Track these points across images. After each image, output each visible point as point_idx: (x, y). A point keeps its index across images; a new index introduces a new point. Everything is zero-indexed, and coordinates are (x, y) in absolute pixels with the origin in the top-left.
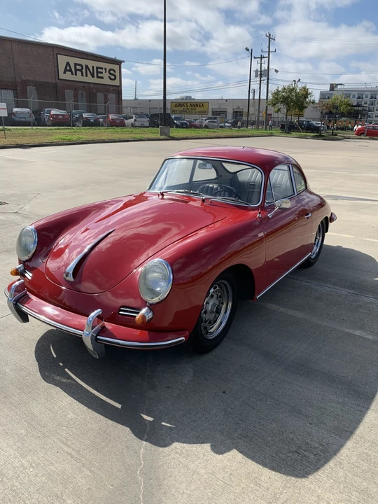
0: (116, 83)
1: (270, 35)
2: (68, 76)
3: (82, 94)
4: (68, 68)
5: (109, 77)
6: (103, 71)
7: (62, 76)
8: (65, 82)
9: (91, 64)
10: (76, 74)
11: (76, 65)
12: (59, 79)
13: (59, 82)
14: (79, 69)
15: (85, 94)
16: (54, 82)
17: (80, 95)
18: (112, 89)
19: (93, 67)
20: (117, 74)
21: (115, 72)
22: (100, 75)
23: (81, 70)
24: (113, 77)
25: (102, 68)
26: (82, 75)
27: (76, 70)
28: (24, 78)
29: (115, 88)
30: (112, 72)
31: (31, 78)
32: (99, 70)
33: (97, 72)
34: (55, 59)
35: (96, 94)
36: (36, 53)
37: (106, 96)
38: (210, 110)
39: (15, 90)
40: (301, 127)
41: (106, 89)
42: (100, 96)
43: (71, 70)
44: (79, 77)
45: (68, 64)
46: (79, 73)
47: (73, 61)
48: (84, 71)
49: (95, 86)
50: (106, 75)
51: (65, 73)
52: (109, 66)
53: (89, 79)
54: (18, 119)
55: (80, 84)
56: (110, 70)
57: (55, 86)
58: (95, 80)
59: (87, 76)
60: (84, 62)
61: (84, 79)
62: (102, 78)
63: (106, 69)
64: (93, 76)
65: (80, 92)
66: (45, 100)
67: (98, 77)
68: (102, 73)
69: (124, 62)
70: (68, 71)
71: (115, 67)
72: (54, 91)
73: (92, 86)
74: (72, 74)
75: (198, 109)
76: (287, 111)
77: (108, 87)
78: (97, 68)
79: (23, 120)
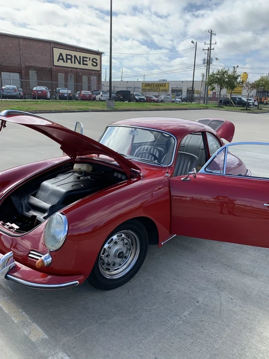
0: (97, 68)
1: (212, 31)
2: (61, 63)
3: (71, 76)
4: (61, 58)
5: (92, 64)
6: (88, 60)
7: (56, 63)
8: (58, 68)
9: (78, 54)
10: (67, 62)
11: (67, 55)
12: (54, 65)
13: (54, 67)
14: (69, 58)
15: (73, 76)
16: (50, 67)
17: (69, 77)
18: (94, 73)
19: (80, 57)
20: (98, 62)
21: (97, 60)
22: (85, 62)
23: (71, 59)
24: (95, 64)
25: (87, 58)
26: (72, 63)
27: (67, 59)
28: (27, 64)
29: (97, 72)
30: (94, 60)
31: (33, 64)
32: (85, 59)
33: (83, 61)
34: (52, 51)
35: (81, 76)
36: (37, 47)
37: (89, 78)
38: (170, 89)
39: (20, 73)
40: (234, 102)
41: (90, 73)
42: (85, 79)
43: (63, 59)
44: (69, 64)
45: (61, 54)
46: (69, 61)
47: (65, 52)
48: (73, 59)
49: (81, 70)
50: (90, 63)
51: (58, 61)
52: (92, 56)
53: (77, 65)
54: (5, 93)
55: (69, 69)
56: (93, 59)
57: (51, 70)
58: (82, 66)
59: (75, 63)
60: (73, 53)
61: (73, 65)
62: (87, 65)
63: (90, 58)
64: (80, 63)
65: (70, 74)
66: (43, 80)
67: (83, 64)
68: (86, 61)
69: (104, 53)
70: (61, 59)
71: (97, 57)
72: (49, 74)
73: (78, 70)
74: (64, 62)
75: (161, 88)
76: (221, 90)
77: (91, 71)
78: (83, 57)
79: (9, 94)
